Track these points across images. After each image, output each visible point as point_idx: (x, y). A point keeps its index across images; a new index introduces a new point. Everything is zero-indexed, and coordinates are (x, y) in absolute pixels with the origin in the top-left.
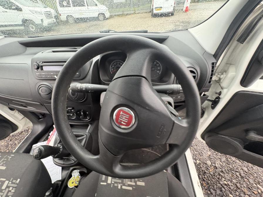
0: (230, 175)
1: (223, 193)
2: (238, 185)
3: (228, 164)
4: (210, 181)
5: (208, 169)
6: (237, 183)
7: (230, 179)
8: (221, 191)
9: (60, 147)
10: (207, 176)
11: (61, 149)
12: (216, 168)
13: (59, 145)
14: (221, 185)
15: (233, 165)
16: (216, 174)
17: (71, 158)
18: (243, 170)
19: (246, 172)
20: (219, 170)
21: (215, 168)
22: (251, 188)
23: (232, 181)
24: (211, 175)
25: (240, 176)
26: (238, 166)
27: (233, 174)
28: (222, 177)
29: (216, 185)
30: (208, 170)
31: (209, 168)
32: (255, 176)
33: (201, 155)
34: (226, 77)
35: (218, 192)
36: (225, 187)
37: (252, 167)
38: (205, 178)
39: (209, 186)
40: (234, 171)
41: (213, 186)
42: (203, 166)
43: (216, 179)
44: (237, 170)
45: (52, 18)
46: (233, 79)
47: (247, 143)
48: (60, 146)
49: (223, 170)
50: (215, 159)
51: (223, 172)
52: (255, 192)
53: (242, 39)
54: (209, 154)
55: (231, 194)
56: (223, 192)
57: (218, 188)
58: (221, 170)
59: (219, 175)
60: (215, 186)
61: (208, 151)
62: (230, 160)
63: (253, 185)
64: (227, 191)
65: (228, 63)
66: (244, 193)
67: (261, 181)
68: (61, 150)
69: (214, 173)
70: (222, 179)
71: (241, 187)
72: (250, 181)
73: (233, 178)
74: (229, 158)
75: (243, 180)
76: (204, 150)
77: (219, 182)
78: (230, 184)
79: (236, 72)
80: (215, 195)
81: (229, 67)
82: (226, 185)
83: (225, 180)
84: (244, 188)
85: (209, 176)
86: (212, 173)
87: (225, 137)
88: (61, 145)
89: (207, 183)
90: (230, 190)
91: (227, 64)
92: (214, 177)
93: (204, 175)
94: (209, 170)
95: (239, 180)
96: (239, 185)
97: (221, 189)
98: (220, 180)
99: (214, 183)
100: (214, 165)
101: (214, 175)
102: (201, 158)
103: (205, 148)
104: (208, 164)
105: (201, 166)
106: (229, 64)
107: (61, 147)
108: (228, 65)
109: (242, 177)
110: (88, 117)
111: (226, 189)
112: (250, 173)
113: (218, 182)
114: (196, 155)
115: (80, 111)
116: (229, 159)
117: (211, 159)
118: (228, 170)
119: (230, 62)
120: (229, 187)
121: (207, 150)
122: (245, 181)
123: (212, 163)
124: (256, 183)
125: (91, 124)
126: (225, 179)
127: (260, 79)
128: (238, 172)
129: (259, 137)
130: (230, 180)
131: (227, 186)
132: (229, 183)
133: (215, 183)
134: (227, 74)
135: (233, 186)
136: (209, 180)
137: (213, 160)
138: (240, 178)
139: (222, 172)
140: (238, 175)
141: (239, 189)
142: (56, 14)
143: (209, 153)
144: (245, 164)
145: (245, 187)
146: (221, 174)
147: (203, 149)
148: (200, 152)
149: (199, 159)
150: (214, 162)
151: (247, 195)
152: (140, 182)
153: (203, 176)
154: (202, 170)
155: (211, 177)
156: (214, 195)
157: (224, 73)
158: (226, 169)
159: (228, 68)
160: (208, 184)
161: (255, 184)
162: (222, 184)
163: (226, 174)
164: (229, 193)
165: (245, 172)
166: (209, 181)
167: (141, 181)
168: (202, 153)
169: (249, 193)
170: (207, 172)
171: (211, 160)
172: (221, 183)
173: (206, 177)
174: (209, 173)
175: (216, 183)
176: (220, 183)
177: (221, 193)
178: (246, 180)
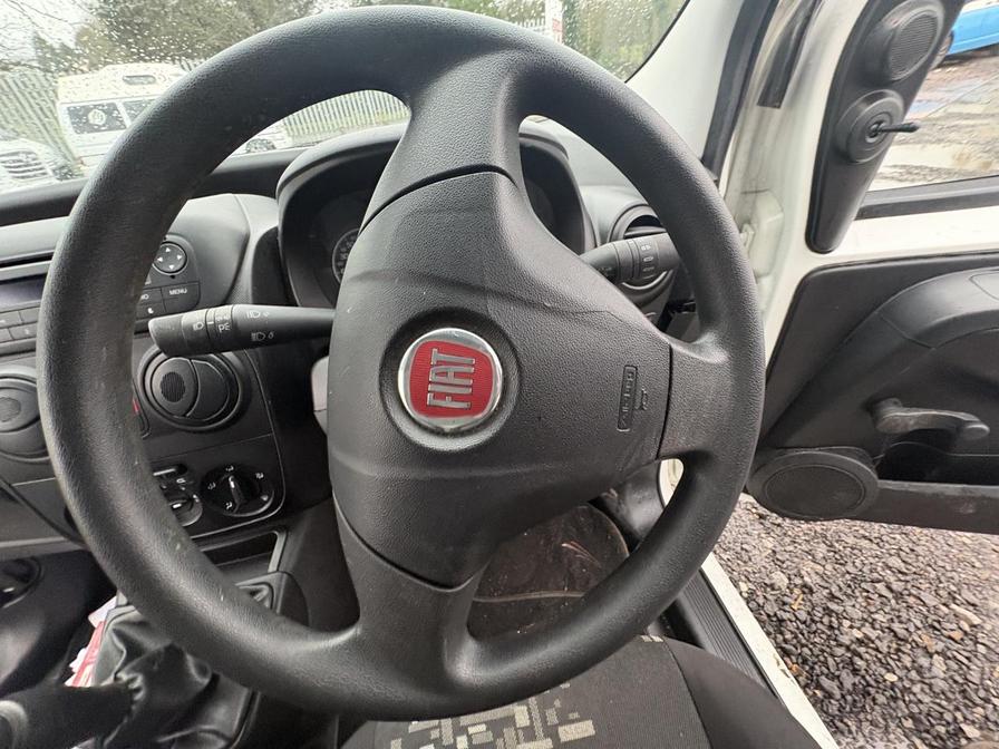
0: (860, 600)
1: (863, 677)
2: (896, 626)
3: (841, 564)
4: (807, 646)
5: (784, 604)
6: (892, 620)
7: (865, 616)
8: (855, 672)
9: (132, 680)
10: (792, 633)
11: (137, 690)
12: (811, 592)
13: (124, 676)
14: (848, 648)
15: (858, 562)
16: (817, 613)
17: (207, 727)
18: (890, 568)
19: (900, 572)
20: (819, 596)
21: (806, 590)
22: (936, 624)
23: (874, 620)
24: (804, 623)
25: (890, 595)
26: (872, 560)
27: (868, 592)
28: (838, 619)
29: (833, 656)
30: (787, 608)
31: (786, 599)
32: (932, 576)
33: (746, 558)
34: (754, 235)
35: (849, 680)
36: (862, 650)
37: (913, 550)
38: (785, 641)
39: (812, 668)
40: (865, 581)
41: (825, 663)
42: (765, 597)
43: (823, 632)
44: (875, 575)
45: (44, 174)
46: (780, 234)
47: (882, 456)
48: (131, 676)
49: (834, 589)
50: (796, 560)
51: (837, 598)
52: (953, 634)
53: (774, 94)
54: (770, 546)
55: (888, 671)
56: (863, 672)
57: (841, 665)
58: (825, 592)
59: (828, 612)
60: (830, 660)
61: (763, 535)
62: (841, 548)
63: (941, 614)
64: (873, 667)
65: (748, 189)
66: (928, 652)
67: (954, 588)
68: (139, 696)
69: (809, 613)
70: (840, 624)
71: (910, 633)
72: (926, 601)
73: (873, 610)
74: (837, 541)
75: (904, 605)
76: (749, 539)
77: (835, 640)
78: (873, 634)
79: (782, 210)
80: (843, 696)
81: (754, 202)
82: (860, 642)
83: (851, 627)
84: (920, 632)
85: (798, 628)
86: (803, 616)
87: (809, 452)
88: (134, 669)
89: (800, 661)
90: (880, 656)
91: (745, 193)
92: (814, 627)
93: (782, 633)
94: (790, 605)
95: (893, 610)
96: (901, 626)
97: (852, 663)
98: (836, 632)
99: (823, 651)
100: (798, 581)
101: (813, 621)
102: (750, 570)
103: (749, 529)
104: (780, 584)
105: (761, 601)
106: (752, 191)
107: (139, 682)
108: (750, 198)
109: (899, 596)
110: (265, 499)
111: (867, 656)
112: (915, 573)
113: (833, 643)
114: (729, 563)
115: (217, 474)
116: (837, 545)
117: (783, 562)
118: (849, 586)
119: (754, 184)
120: (872, 645)
121: (759, 534)
122: (912, 608)
123: (790, 579)
124: (943, 601)
125: (286, 529)
126: (851, 620)
127: (856, 219)
128: (879, 581)
129: (916, 414)
130: (866, 621)
131: (867, 646)
132: (867, 630)
133: (824, 648)
134: (755, 225)
135: (884, 638)
136: (803, 646)
137: (788, 563)
138: (893, 601)
139: (832, 597)
140: (885, 592)
141: (906, 641)
142: (61, 162)
143: (769, 543)
144: (887, 546)
145: (919, 629)
146: (833, 606)
147: (745, 536)
148: (739, 549)
149: (743, 578)
150: (795, 571)
151: (936, 656)
152: (573, 726)
153: (780, 638)
154: (769, 616)
155: (805, 632)
156: (838, 697)
157: (746, 226)
158: (842, 585)
159: (754, 207)
160: (805, 661)
161: (944, 604)
162: (848, 643)
163: (848, 603)
164: (883, 671)
165: (900, 575)
166: (806, 650)
167: (576, 715)
168: (746, 551)
169: (940, 646)
170: (786, 616)
171: (785, 566)
172: (845, 640)
173: (788, 636)
174: (794, 619)
175: (828, 650)
176: (840, 645)
177: (857, 680)
178: (911, 600)
